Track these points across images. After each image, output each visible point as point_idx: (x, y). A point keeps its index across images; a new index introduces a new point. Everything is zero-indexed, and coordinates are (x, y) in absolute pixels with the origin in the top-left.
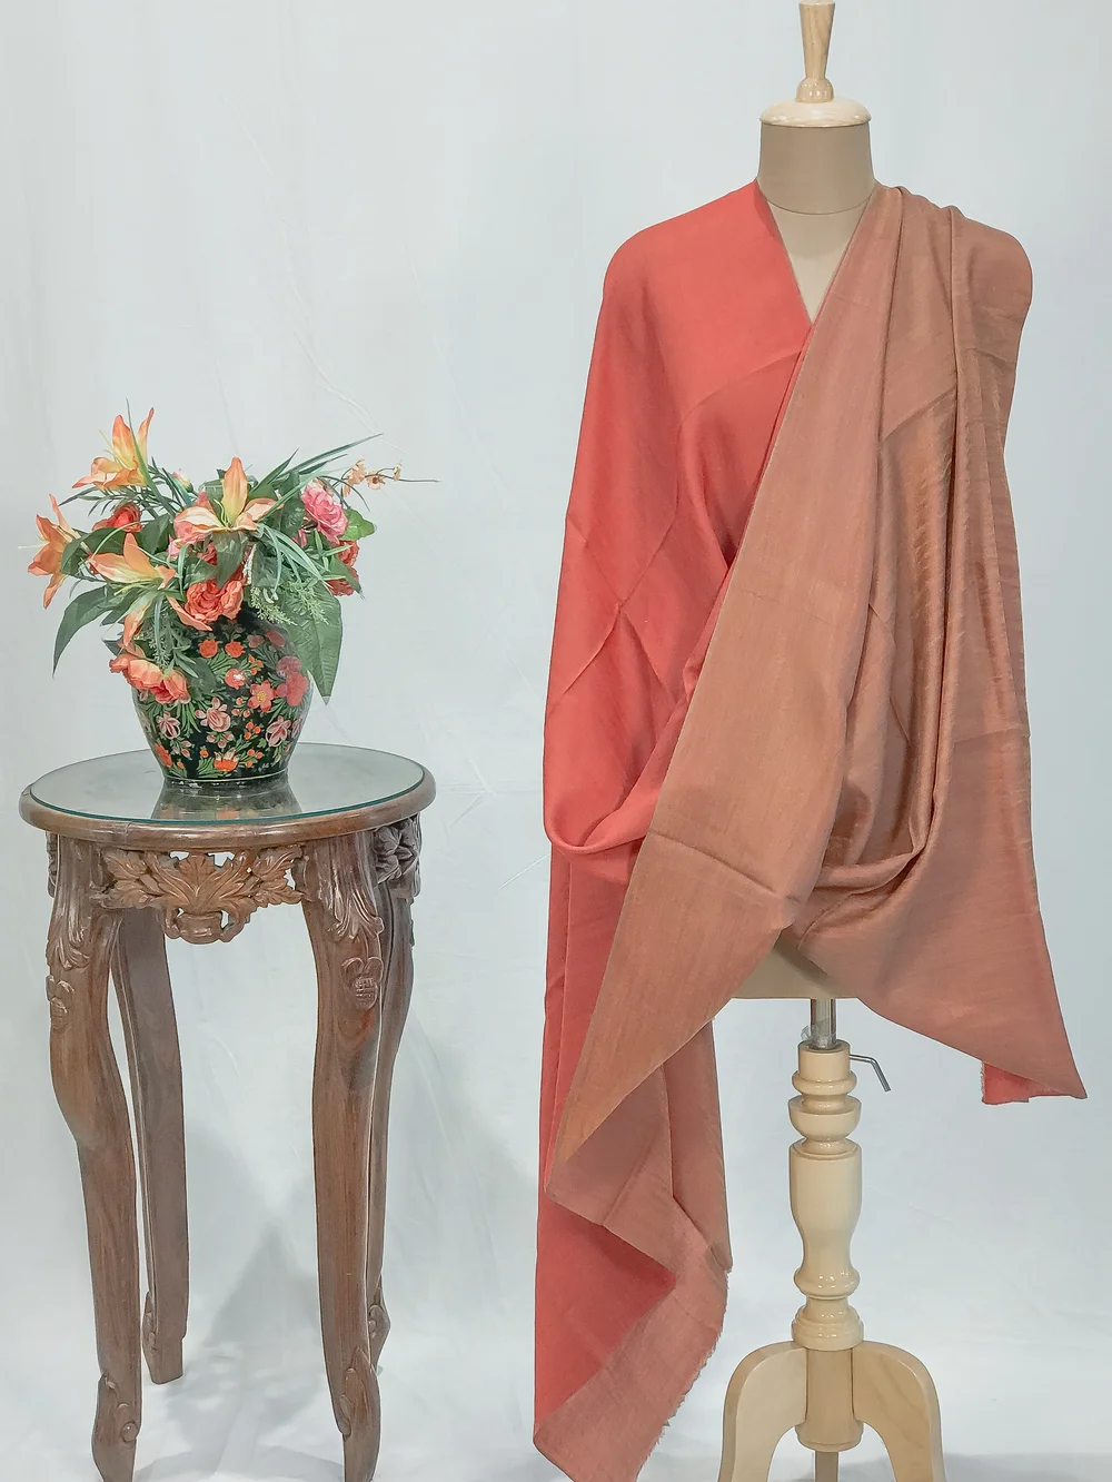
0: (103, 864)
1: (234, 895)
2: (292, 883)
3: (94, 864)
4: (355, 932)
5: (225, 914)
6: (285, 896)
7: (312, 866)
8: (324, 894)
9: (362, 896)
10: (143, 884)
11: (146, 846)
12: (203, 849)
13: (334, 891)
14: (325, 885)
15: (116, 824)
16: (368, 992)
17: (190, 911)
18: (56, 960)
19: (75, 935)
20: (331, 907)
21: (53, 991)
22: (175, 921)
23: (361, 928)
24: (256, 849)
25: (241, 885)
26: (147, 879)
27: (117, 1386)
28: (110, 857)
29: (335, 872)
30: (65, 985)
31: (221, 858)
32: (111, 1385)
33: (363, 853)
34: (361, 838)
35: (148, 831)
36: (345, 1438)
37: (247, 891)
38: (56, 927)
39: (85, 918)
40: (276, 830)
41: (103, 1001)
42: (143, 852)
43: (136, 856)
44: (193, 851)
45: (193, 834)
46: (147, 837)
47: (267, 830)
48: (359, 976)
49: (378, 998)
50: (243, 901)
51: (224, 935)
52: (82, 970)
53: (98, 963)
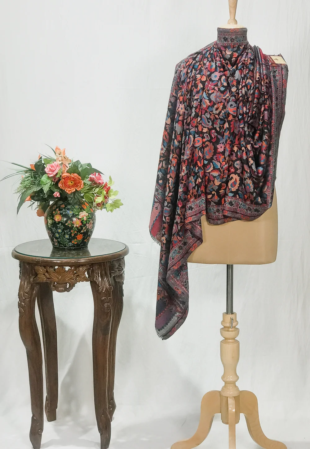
0: (34, 270)
1: (71, 279)
2: (87, 276)
3: (32, 270)
4: (104, 290)
5: (68, 284)
6: (86, 280)
7: (93, 271)
8: (96, 279)
9: (107, 280)
10: (45, 275)
11: (46, 264)
12: (62, 265)
13: (99, 278)
14: (96, 277)
15: (37, 258)
16: (108, 307)
17: (58, 283)
18: (21, 297)
19: (26, 290)
20: (98, 283)
21: (20, 305)
22: (54, 286)
23: (106, 289)
24: (77, 266)
25: (72, 276)
26: (46, 274)
27: (37, 418)
28: (36, 267)
29: (99, 273)
30: (23, 304)
31: (67, 268)
32: (35, 418)
33: (107, 268)
34: (107, 264)
35: (46, 260)
36: (101, 435)
37: (74, 278)
38: (21, 287)
39: (29, 285)
40: (82, 260)
41: (34, 309)
42: (45, 266)
43: (43, 268)
44: (59, 266)
45: (59, 261)
46: (47, 262)
47: (80, 260)
48: (105, 303)
49: (111, 309)
50: (73, 280)
51: (68, 290)
52: (28, 300)
53: (33, 297)
